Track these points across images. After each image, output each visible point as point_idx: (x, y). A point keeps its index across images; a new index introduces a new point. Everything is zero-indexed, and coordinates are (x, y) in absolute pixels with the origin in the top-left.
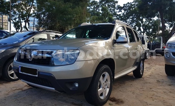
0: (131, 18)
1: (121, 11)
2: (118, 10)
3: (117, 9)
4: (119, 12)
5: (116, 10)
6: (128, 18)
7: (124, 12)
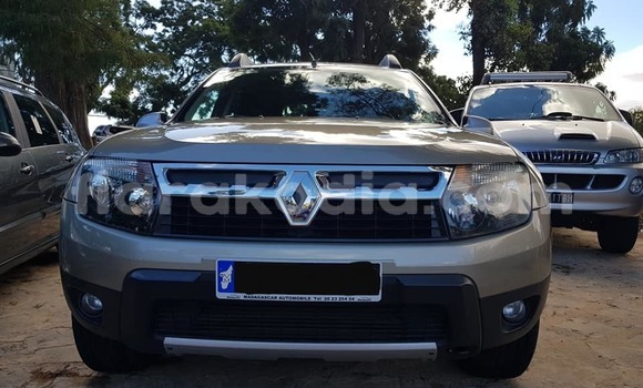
0: (190, 56)
1: (154, 27)
2: (142, 21)
3: (138, 16)
4: (147, 27)
5: (132, 19)
6: (180, 54)
7: (165, 31)
